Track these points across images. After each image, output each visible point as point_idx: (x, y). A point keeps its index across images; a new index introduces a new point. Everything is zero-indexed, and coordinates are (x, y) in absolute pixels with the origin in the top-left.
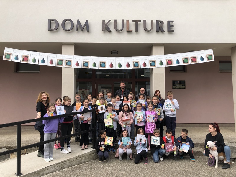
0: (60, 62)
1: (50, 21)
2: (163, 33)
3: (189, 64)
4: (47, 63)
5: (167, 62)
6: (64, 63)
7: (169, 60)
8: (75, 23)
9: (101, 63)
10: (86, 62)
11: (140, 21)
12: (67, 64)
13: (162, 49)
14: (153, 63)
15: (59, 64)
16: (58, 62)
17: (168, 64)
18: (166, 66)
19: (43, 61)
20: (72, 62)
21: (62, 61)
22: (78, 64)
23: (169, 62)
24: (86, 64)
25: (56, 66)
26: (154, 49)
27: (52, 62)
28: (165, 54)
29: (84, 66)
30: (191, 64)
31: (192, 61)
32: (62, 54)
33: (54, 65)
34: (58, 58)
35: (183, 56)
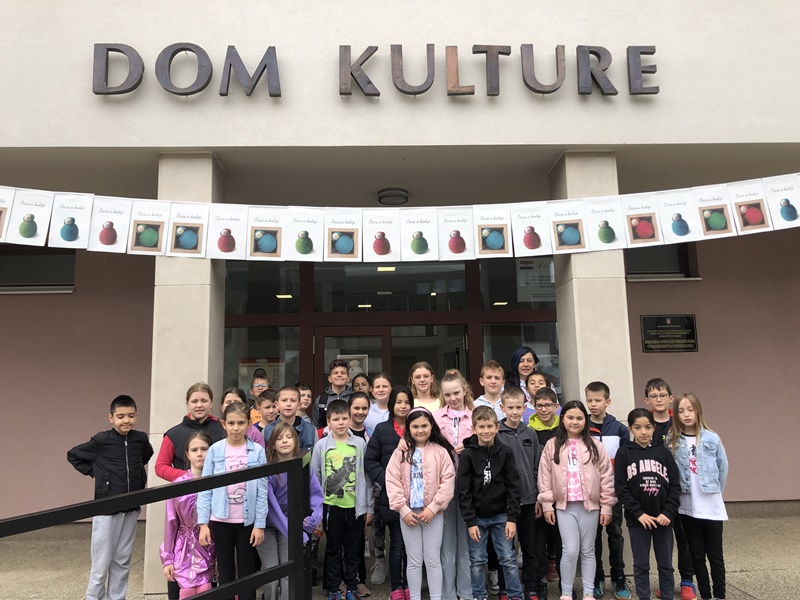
0: (148, 233)
1: (104, 54)
2: (609, 102)
3: (734, 234)
4: (89, 241)
5: (634, 229)
6: (167, 238)
7: (641, 219)
8: (218, 59)
9: (335, 236)
10: (266, 232)
11: (506, 51)
12: (178, 244)
13: (609, 172)
14: (570, 233)
15: (142, 241)
16: (138, 235)
17: (636, 234)
18: (631, 246)
19: (71, 231)
20: (203, 234)
21: (155, 228)
22: (228, 242)
23: (643, 226)
24: (266, 242)
25: (130, 252)
26: (573, 173)
27: (110, 235)
28: (622, 191)
29: (257, 248)
30: (741, 233)
31: (746, 223)
32: (156, 198)
33: (119, 248)
34: (140, 214)
35: (702, 200)
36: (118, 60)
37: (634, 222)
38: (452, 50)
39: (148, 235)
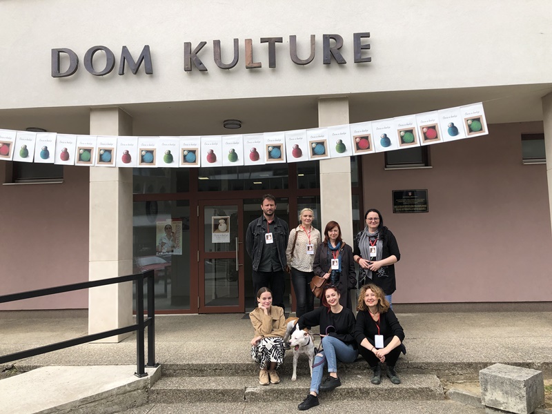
0: (86, 153)
2: (342, 67)
3: (418, 145)
4: (55, 159)
5: (357, 144)
6: (95, 156)
7: (362, 138)
9: (186, 153)
10: (148, 152)
11: (280, 40)
12: (101, 159)
14: (319, 148)
15: (82, 158)
16: (80, 155)
17: (358, 147)
18: (355, 154)
19: (46, 154)
20: (114, 153)
21: (89, 151)
22: (127, 158)
23: (363, 142)
24: (148, 157)
25: (76, 165)
27: (66, 156)
28: (352, 121)
29: (143, 160)
30: (423, 144)
32: (89, 134)
33: (70, 162)
34: (81, 143)
35: (400, 125)
36: (65, 57)
37: (358, 140)
38: (249, 42)
39: (85, 155)
